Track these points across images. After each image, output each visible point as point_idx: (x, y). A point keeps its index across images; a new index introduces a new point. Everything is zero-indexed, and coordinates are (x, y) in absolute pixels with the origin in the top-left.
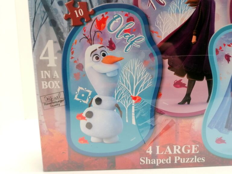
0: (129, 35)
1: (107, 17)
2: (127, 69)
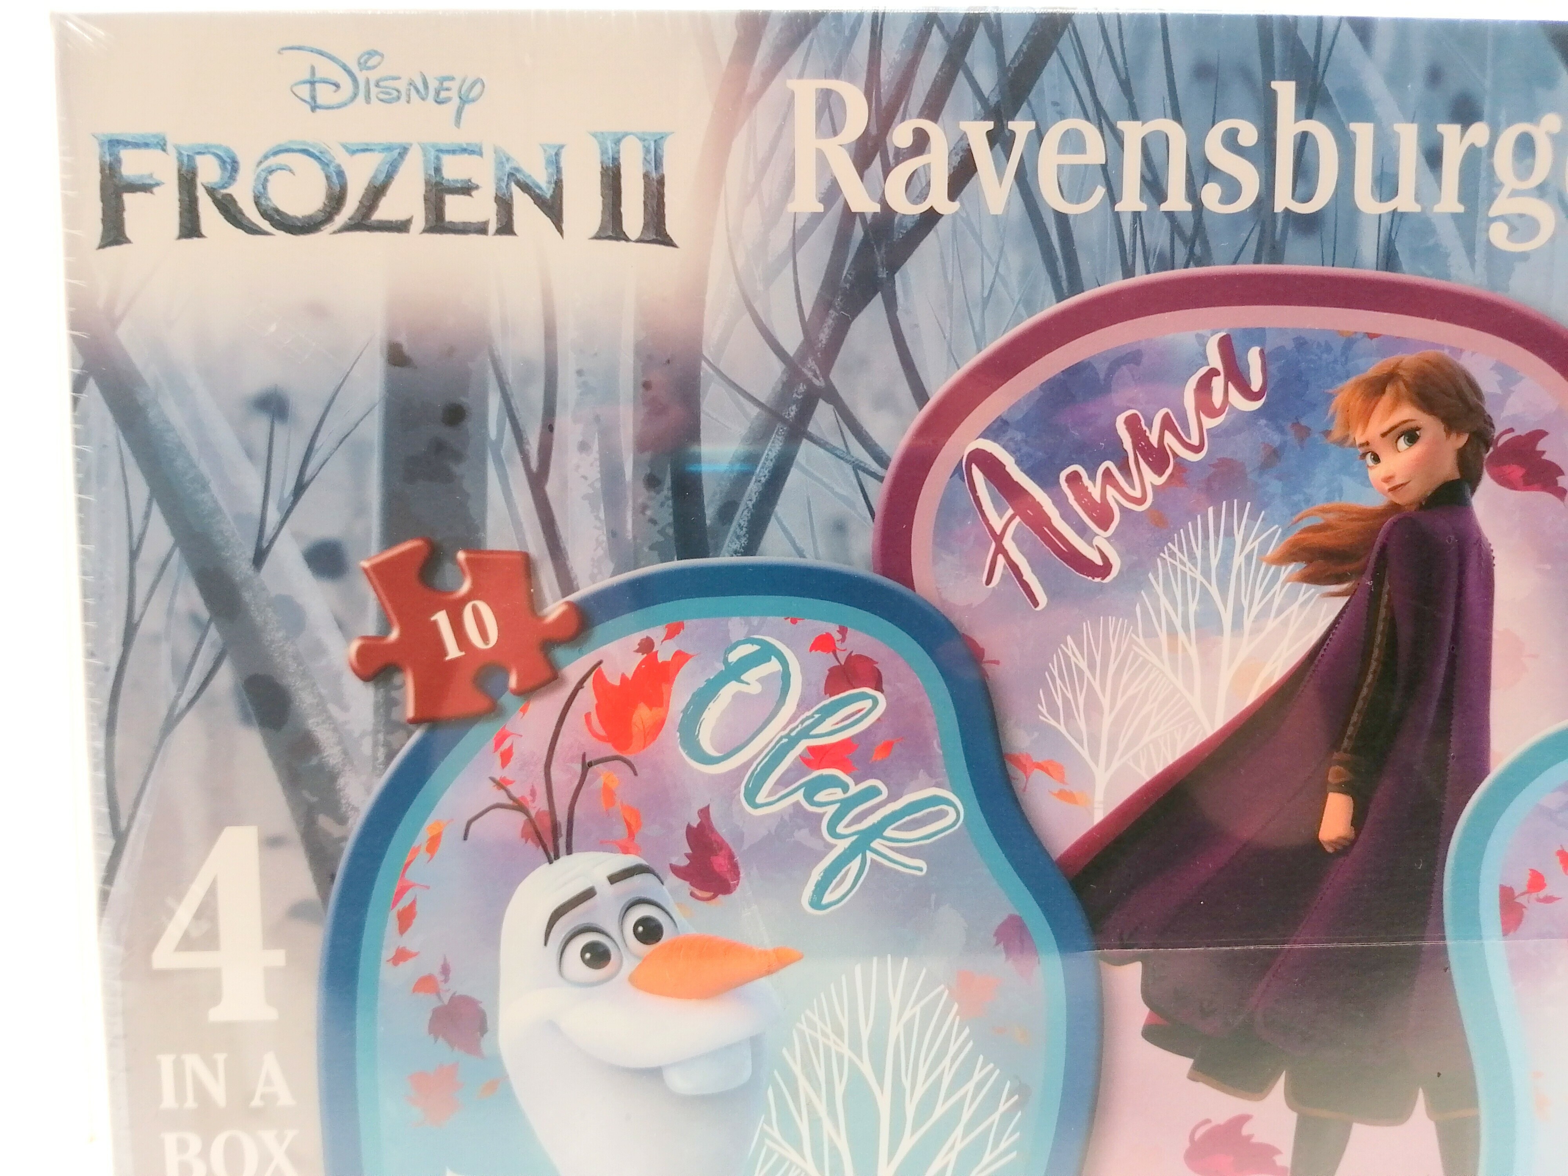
0: (845, 788)
1: (681, 658)
2: (824, 1034)
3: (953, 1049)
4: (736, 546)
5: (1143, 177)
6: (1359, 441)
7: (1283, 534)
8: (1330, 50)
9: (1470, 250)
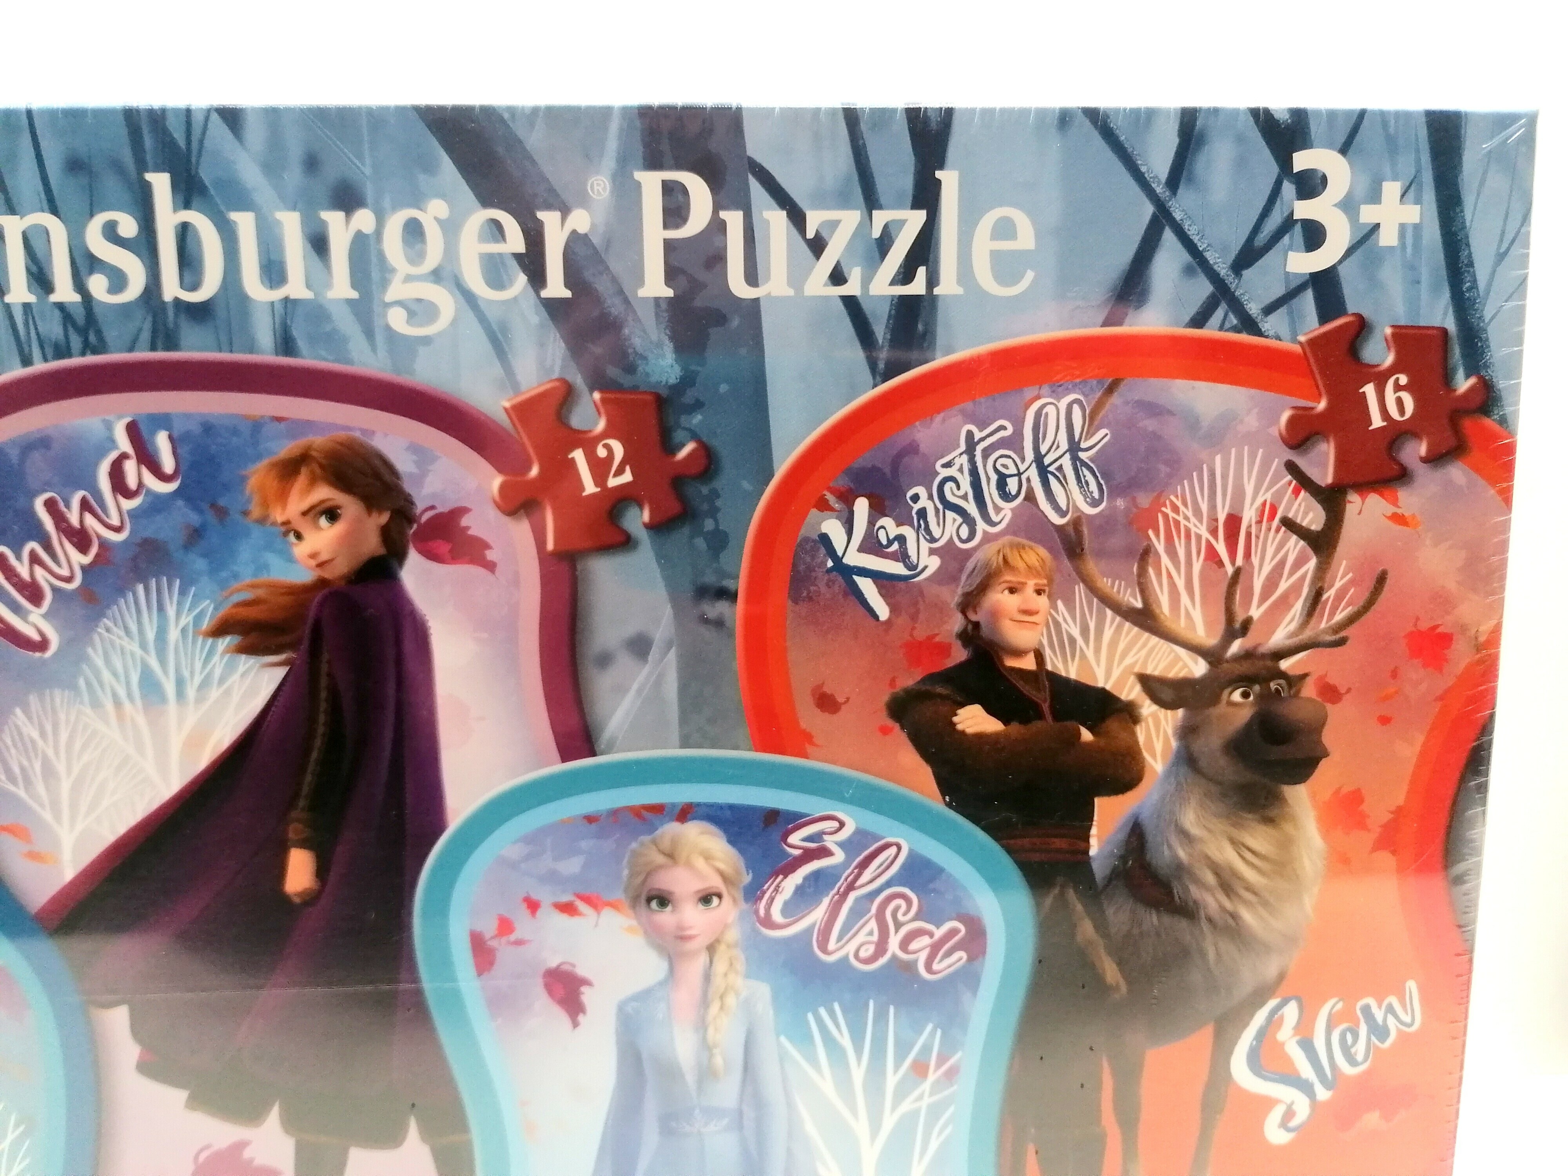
5: (28, 270)
6: (280, 519)
8: (201, 142)
9: (369, 333)
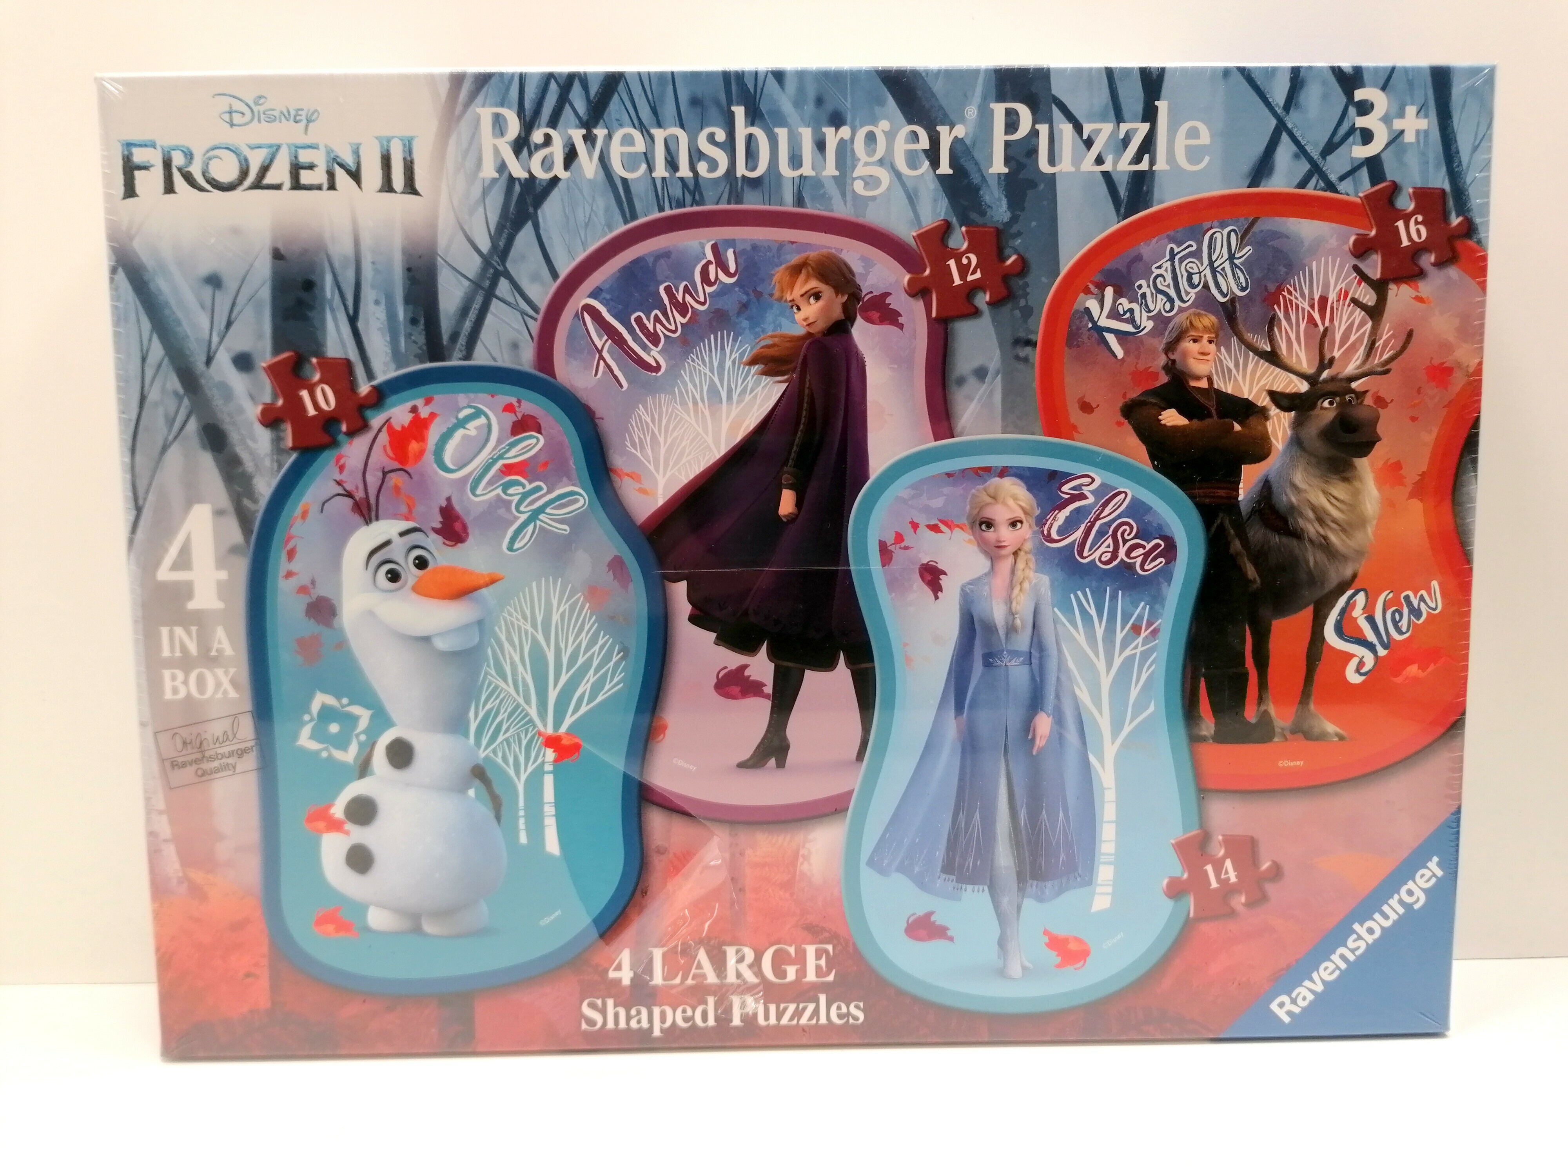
0: (524, 486)
1: (433, 416)
2: (518, 620)
3: (586, 628)
4: (460, 356)
5: (666, 159)
6: (789, 299)
7: (751, 349)
8: (762, 89)
9: (843, 195)
